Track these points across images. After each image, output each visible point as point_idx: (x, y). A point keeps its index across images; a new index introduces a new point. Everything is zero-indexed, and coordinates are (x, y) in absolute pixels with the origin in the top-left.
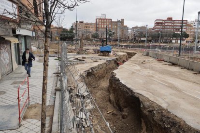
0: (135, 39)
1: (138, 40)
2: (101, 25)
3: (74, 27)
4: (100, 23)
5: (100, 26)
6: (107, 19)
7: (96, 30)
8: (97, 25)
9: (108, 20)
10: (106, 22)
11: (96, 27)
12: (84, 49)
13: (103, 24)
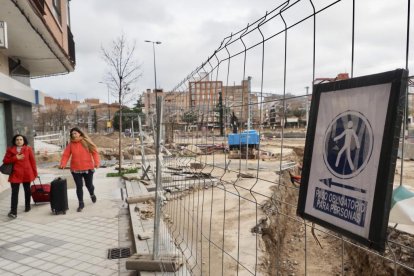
0: (273, 120)
1: (279, 123)
2: (201, 94)
3: (143, 102)
4: (198, 91)
5: (198, 97)
6: (211, 82)
7: (191, 106)
8: (191, 95)
9: (214, 85)
10: (211, 89)
11: (191, 98)
12: (174, 145)
13: (203, 92)
